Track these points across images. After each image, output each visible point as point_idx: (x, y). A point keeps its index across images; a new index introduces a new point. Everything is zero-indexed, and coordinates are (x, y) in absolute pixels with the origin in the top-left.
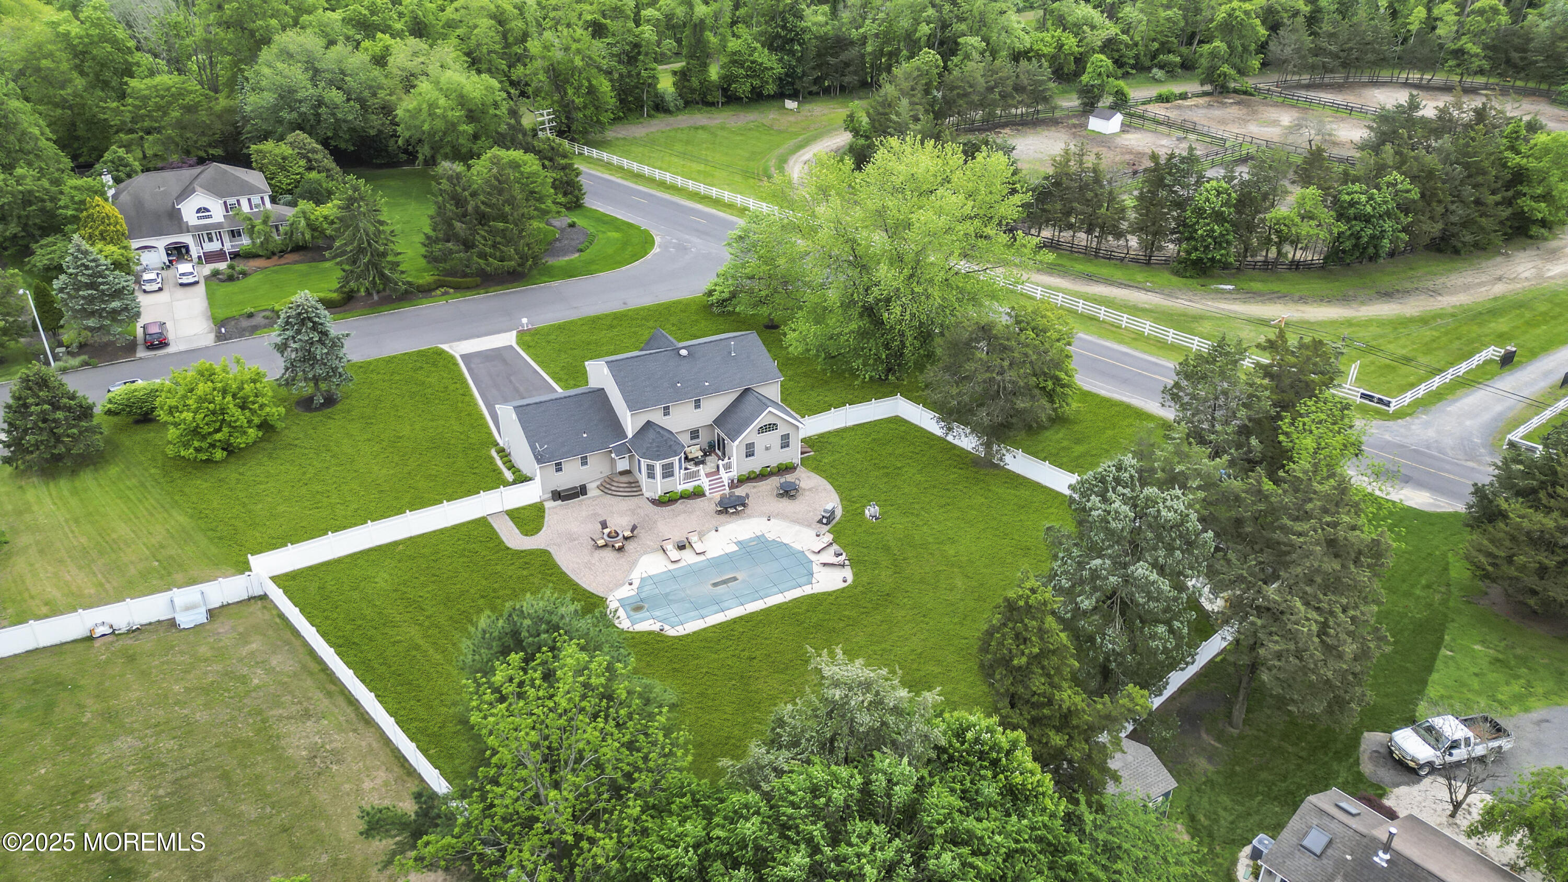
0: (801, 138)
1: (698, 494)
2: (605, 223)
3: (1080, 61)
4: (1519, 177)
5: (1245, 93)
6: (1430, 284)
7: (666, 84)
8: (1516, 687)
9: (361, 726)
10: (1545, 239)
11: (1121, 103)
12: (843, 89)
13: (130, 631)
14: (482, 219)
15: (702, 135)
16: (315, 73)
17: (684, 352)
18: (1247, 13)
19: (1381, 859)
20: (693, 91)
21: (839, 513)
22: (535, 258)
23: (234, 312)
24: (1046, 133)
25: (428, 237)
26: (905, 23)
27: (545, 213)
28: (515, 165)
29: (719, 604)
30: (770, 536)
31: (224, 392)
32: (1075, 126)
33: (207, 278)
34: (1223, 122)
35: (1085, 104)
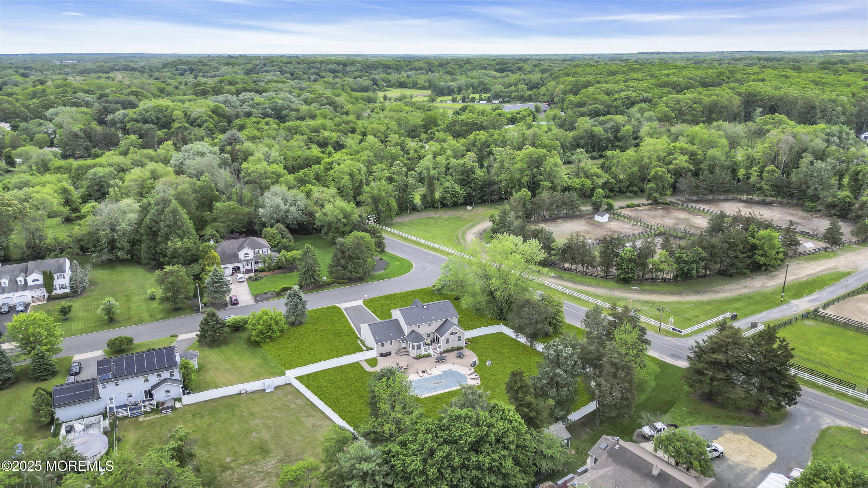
0: (472, 223)
1: (429, 356)
2: (393, 258)
3: (593, 190)
4: (754, 247)
5: (667, 204)
6: (716, 289)
7: (417, 200)
8: (692, 419)
9: (326, 419)
10: (772, 271)
11: (610, 209)
12: (491, 201)
13: (251, 392)
14: (351, 258)
15: (431, 221)
16: (285, 201)
17: (425, 307)
18: (663, 172)
19: (617, 447)
20: (428, 203)
21: (477, 363)
22: (369, 272)
23: (260, 292)
24: (576, 221)
25: (330, 265)
26: (517, 175)
27: (372, 255)
28: (363, 238)
29: (435, 389)
30: (453, 370)
31: (271, 319)
32: (589, 218)
33: (247, 279)
34: (654, 217)
35: (594, 209)
